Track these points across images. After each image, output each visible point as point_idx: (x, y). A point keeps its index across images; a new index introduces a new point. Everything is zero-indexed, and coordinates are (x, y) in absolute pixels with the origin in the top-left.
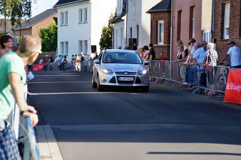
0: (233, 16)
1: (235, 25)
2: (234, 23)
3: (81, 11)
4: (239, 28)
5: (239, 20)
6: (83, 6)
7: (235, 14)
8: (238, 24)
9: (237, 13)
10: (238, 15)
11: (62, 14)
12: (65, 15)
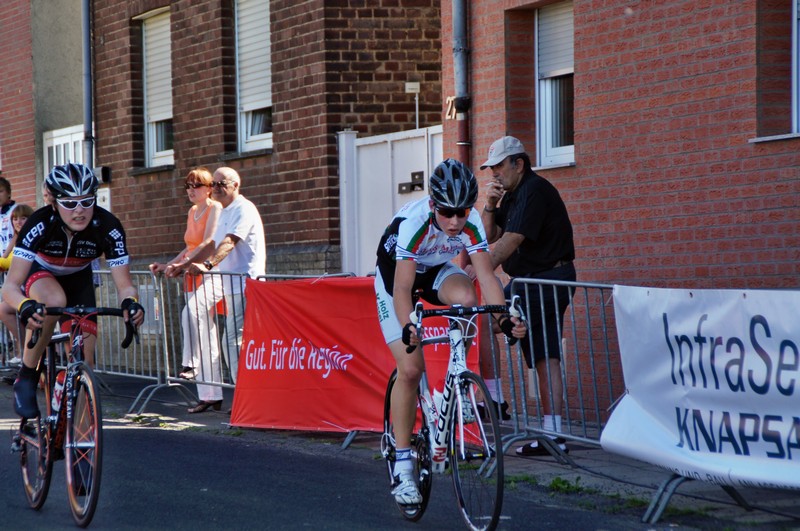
0: (190, 70)
1: (199, 105)
2: (197, 95)
4: (221, 115)
5: (221, 82)
7: (197, 59)
8: (215, 102)
9: (207, 56)
10: (214, 64)
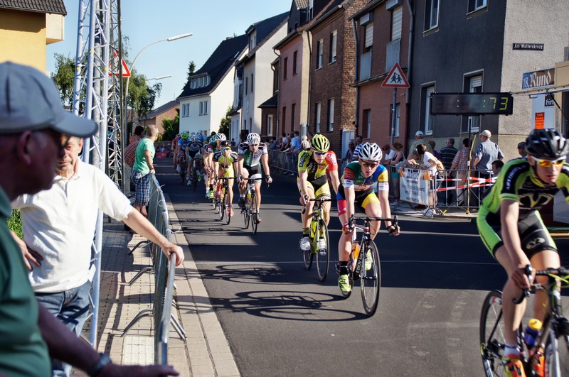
0: (323, 114)
3: (201, 103)
6: (203, 99)
11: (184, 106)
12: (187, 107)
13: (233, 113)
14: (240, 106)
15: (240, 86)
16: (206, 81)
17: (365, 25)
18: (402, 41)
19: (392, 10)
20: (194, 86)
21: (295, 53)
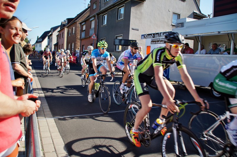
6: (40, 44)
12: (37, 45)
13: (47, 46)
14: (49, 45)
15: (49, 41)
16: (41, 40)
17: (83, 25)
18: (95, 28)
19: (91, 21)
20: (38, 41)
21: (63, 33)
